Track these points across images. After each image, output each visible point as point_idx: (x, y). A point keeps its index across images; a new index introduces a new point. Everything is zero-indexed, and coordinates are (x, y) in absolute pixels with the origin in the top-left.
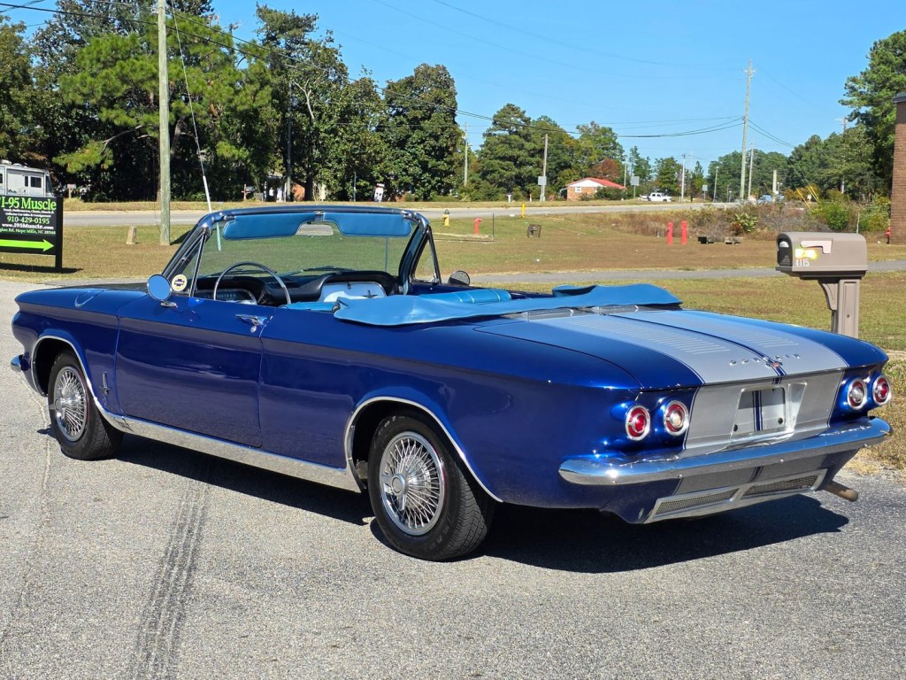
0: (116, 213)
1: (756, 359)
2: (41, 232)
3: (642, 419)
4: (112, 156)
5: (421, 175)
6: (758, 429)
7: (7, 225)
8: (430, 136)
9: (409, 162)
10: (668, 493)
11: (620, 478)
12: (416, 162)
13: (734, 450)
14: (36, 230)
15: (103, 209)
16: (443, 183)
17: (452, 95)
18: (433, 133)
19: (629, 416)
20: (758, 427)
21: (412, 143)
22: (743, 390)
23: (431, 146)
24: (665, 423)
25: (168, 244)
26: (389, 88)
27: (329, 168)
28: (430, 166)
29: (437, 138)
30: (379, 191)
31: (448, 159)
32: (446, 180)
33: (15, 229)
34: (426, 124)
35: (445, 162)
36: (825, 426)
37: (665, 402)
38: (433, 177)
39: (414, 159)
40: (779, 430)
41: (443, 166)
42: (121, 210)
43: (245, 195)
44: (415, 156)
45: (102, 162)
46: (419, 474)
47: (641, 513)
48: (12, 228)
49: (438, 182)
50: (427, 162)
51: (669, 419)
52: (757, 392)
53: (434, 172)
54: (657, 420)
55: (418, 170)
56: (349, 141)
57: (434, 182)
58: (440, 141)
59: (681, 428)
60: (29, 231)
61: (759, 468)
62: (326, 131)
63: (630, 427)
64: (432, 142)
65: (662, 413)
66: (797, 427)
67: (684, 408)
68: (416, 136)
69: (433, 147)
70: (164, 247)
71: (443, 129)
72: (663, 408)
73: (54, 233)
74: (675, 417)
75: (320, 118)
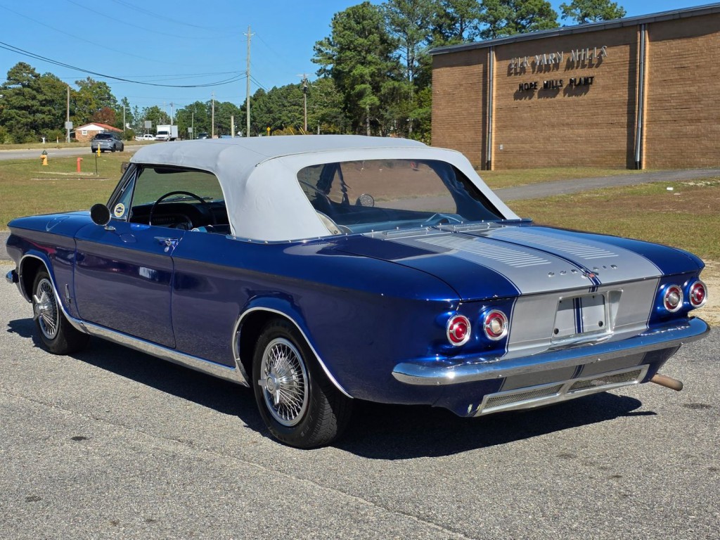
1: (573, 271)
3: (463, 327)
6: (579, 331)
10: (495, 390)
13: (554, 352)
19: (450, 322)
20: (579, 330)
22: (561, 298)
24: (485, 329)
36: (645, 327)
37: (488, 310)
40: (599, 332)
46: (288, 375)
47: (470, 408)
51: (488, 326)
52: (577, 299)
54: (478, 328)
59: (501, 334)
61: (580, 366)
63: (451, 334)
65: (483, 320)
66: (616, 329)
67: (504, 315)
72: (485, 313)
74: (495, 324)
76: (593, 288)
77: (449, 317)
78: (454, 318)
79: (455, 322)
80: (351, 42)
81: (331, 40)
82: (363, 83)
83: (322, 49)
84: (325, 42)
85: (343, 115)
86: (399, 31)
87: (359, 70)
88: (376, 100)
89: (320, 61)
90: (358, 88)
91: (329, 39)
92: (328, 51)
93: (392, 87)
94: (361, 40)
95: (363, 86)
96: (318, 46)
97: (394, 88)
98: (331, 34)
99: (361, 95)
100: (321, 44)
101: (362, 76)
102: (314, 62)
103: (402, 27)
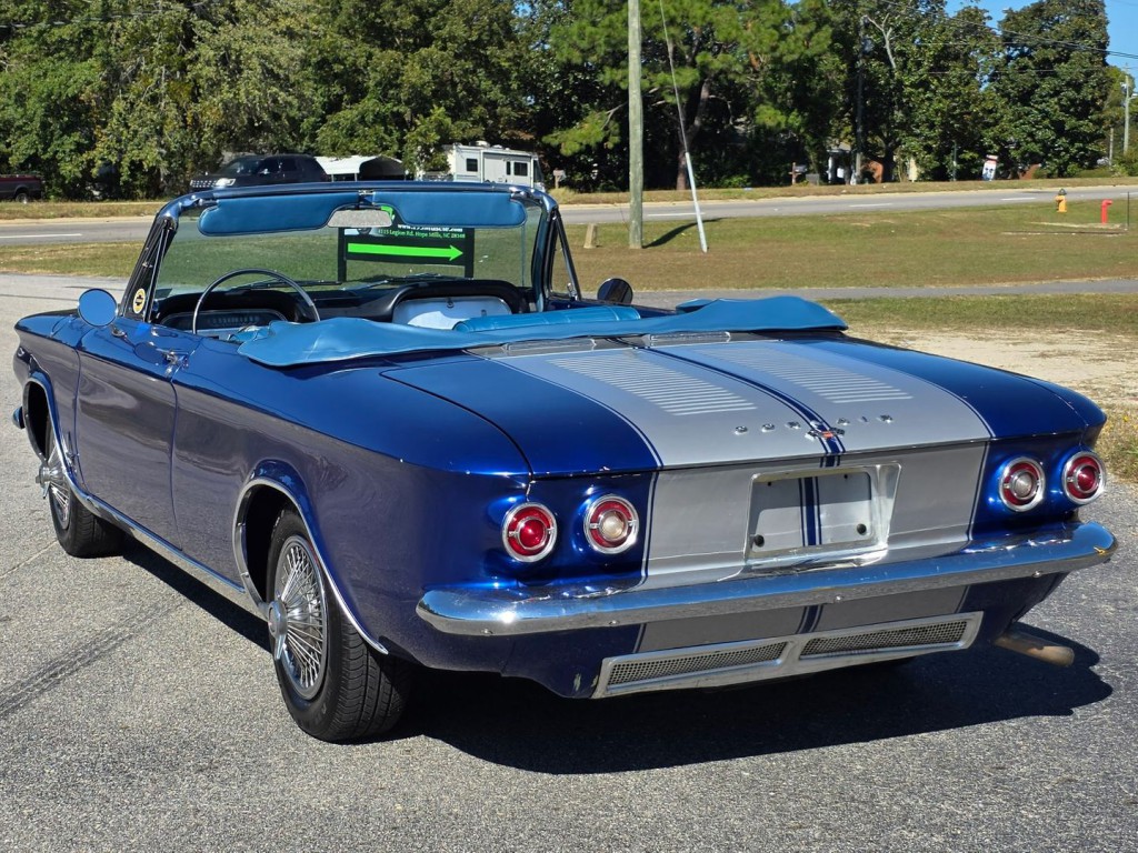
0: (601, 206)
1: (792, 424)
2: (447, 236)
3: (539, 527)
4: (617, 131)
5: (1054, 141)
6: (812, 541)
7: (404, 227)
8: (1069, 84)
9: (1037, 123)
10: (627, 649)
11: (519, 624)
12: (1046, 122)
13: (752, 579)
14: (441, 233)
15: (585, 202)
16: (1086, 151)
17: (1102, 24)
18: (1071, 80)
19: (510, 517)
20: (812, 538)
21: (1041, 96)
22: (755, 476)
23: (1069, 99)
24: (587, 533)
25: (638, 247)
26: (1008, 20)
27: (917, 136)
28: (1067, 128)
29: (1077, 87)
30: (990, 166)
31: (1094, 117)
32: (1091, 147)
33: (414, 231)
34: (1062, 68)
35: (1091, 121)
36: (964, 538)
37: (595, 495)
38: (1072, 143)
39: (1043, 118)
40: (856, 544)
41: (1087, 127)
42: (608, 203)
43: (794, 177)
44: (1046, 115)
45: (606, 139)
47: (577, 682)
48: (410, 230)
49: (1080, 149)
50: (1063, 122)
51: (595, 526)
52: (809, 481)
53: (1074, 136)
54: (571, 526)
55: (1050, 134)
56: (946, 97)
57: (1073, 151)
58: (1083, 93)
59: (623, 540)
60: (432, 235)
62: (912, 85)
63: (512, 540)
64: (1071, 93)
65: (584, 512)
66: (891, 540)
67: (630, 506)
68: (1047, 85)
69: (1073, 101)
70: (633, 252)
71: (1088, 75)
72: (588, 501)
73: (463, 236)
74: (610, 525)
75: (904, 67)
76: (830, 460)
77: (510, 507)
78: (518, 508)
79: (519, 516)
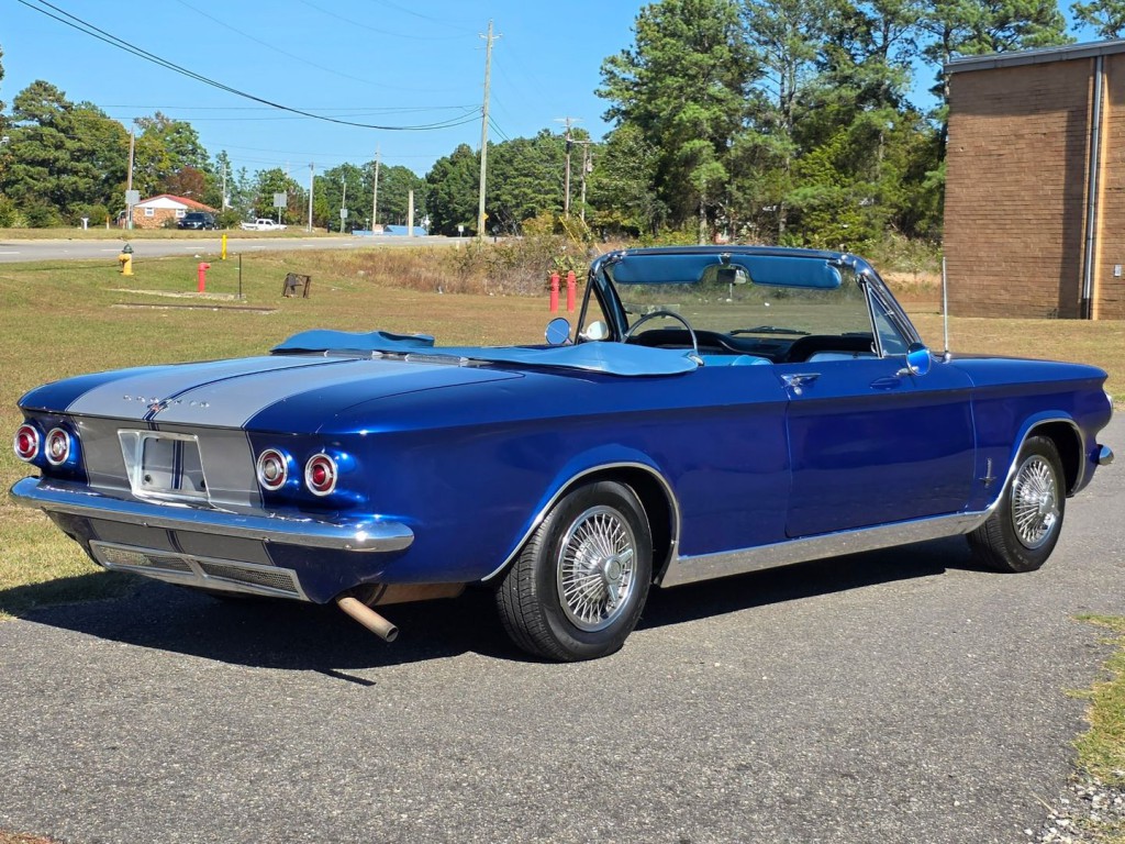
80: (678, 59)
81: (633, 55)
82: (699, 136)
83: (617, 71)
84: (620, 57)
85: (653, 195)
86: (766, 43)
87: (691, 111)
88: (718, 169)
89: (610, 94)
90: (687, 147)
91: (628, 53)
92: (626, 75)
93: (751, 144)
94: (698, 56)
95: (697, 143)
96: (609, 67)
97: (756, 146)
98: (634, 43)
99: (692, 160)
100: (613, 61)
101: (696, 123)
102: (600, 96)
103: (772, 34)
